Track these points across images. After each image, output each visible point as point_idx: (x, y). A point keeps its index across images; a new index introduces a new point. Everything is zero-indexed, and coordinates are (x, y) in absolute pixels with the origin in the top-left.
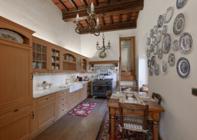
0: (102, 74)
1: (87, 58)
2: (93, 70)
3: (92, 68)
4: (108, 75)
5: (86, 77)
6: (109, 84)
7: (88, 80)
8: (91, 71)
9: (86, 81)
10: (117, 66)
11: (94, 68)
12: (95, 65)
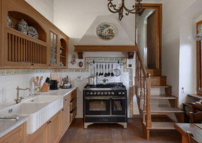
0: (101, 74)
1: (68, 38)
2: (80, 64)
3: (78, 61)
4: (112, 75)
5: (66, 80)
6: (122, 95)
7: (71, 87)
8: (76, 66)
9: (67, 88)
10: (131, 57)
11: (82, 61)
12: (86, 54)
